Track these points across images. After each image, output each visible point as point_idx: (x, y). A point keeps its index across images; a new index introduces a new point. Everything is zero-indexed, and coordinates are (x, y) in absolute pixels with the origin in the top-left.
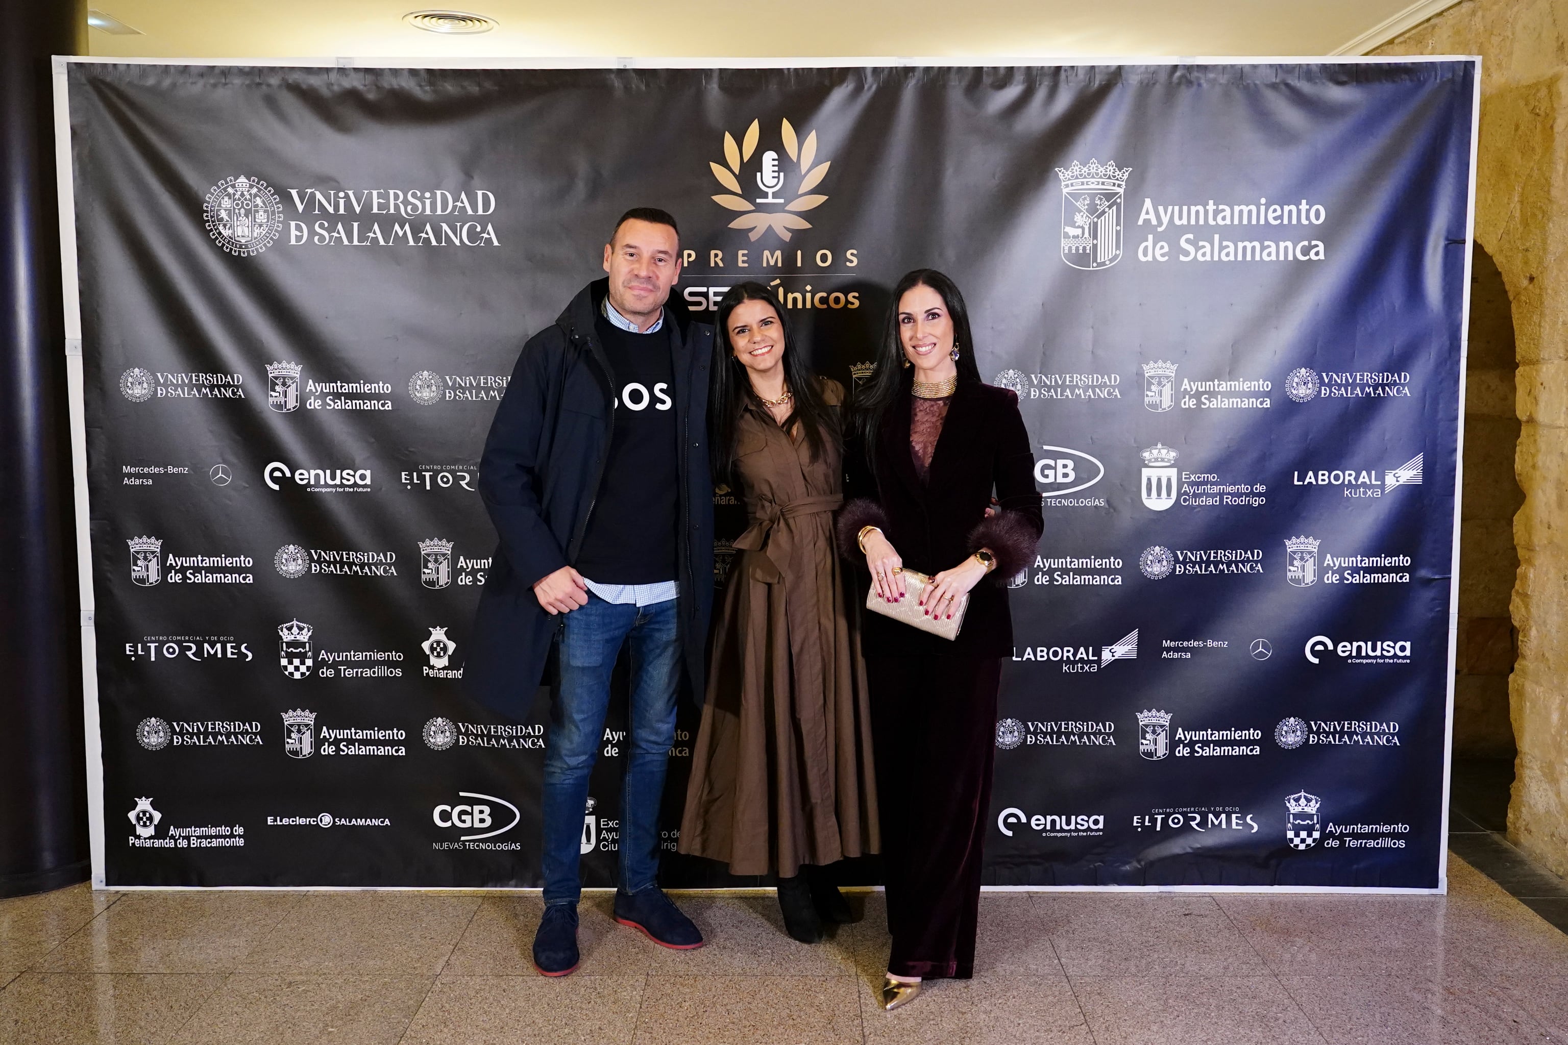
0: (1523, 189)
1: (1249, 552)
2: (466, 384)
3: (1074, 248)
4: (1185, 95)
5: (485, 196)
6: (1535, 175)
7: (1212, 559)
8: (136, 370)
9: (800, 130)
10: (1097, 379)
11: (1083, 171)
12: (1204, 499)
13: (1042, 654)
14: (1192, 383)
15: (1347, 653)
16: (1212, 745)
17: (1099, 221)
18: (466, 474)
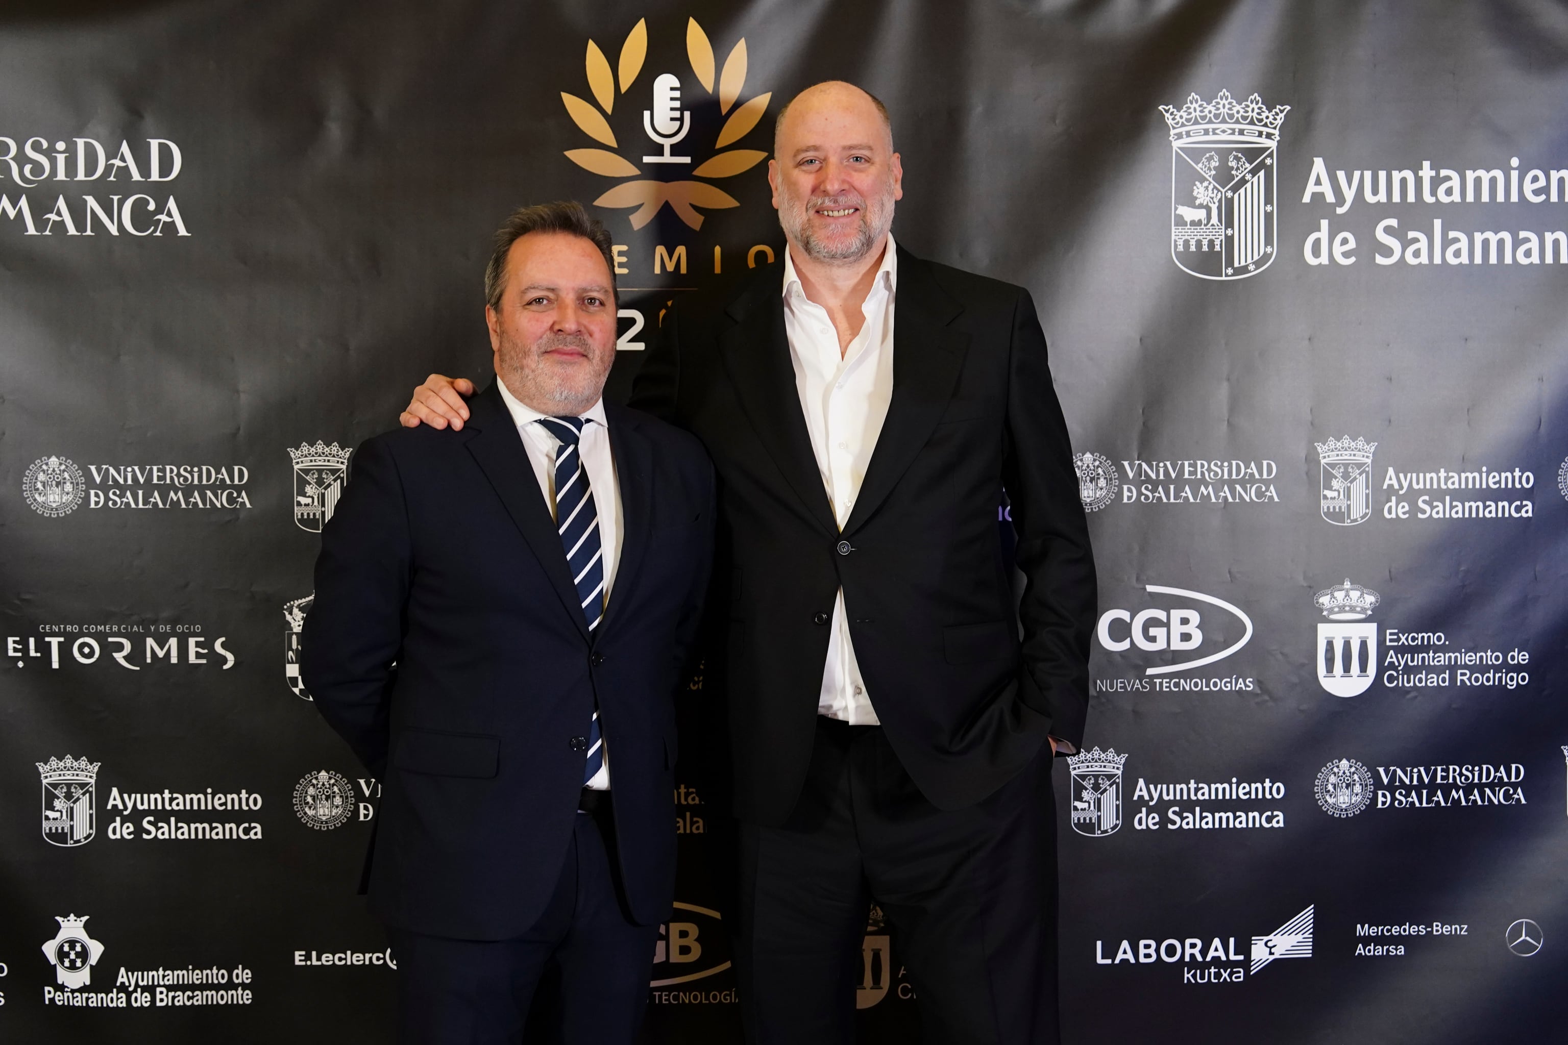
1: (1502, 769)
2: (126, 480)
3: (1193, 243)
7: (1439, 781)
9: (718, 38)
10: (1235, 468)
11: (1206, 111)
12: (1423, 677)
13: (1147, 951)
14: (1401, 476)
17: (1236, 196)
18: (123, 641)
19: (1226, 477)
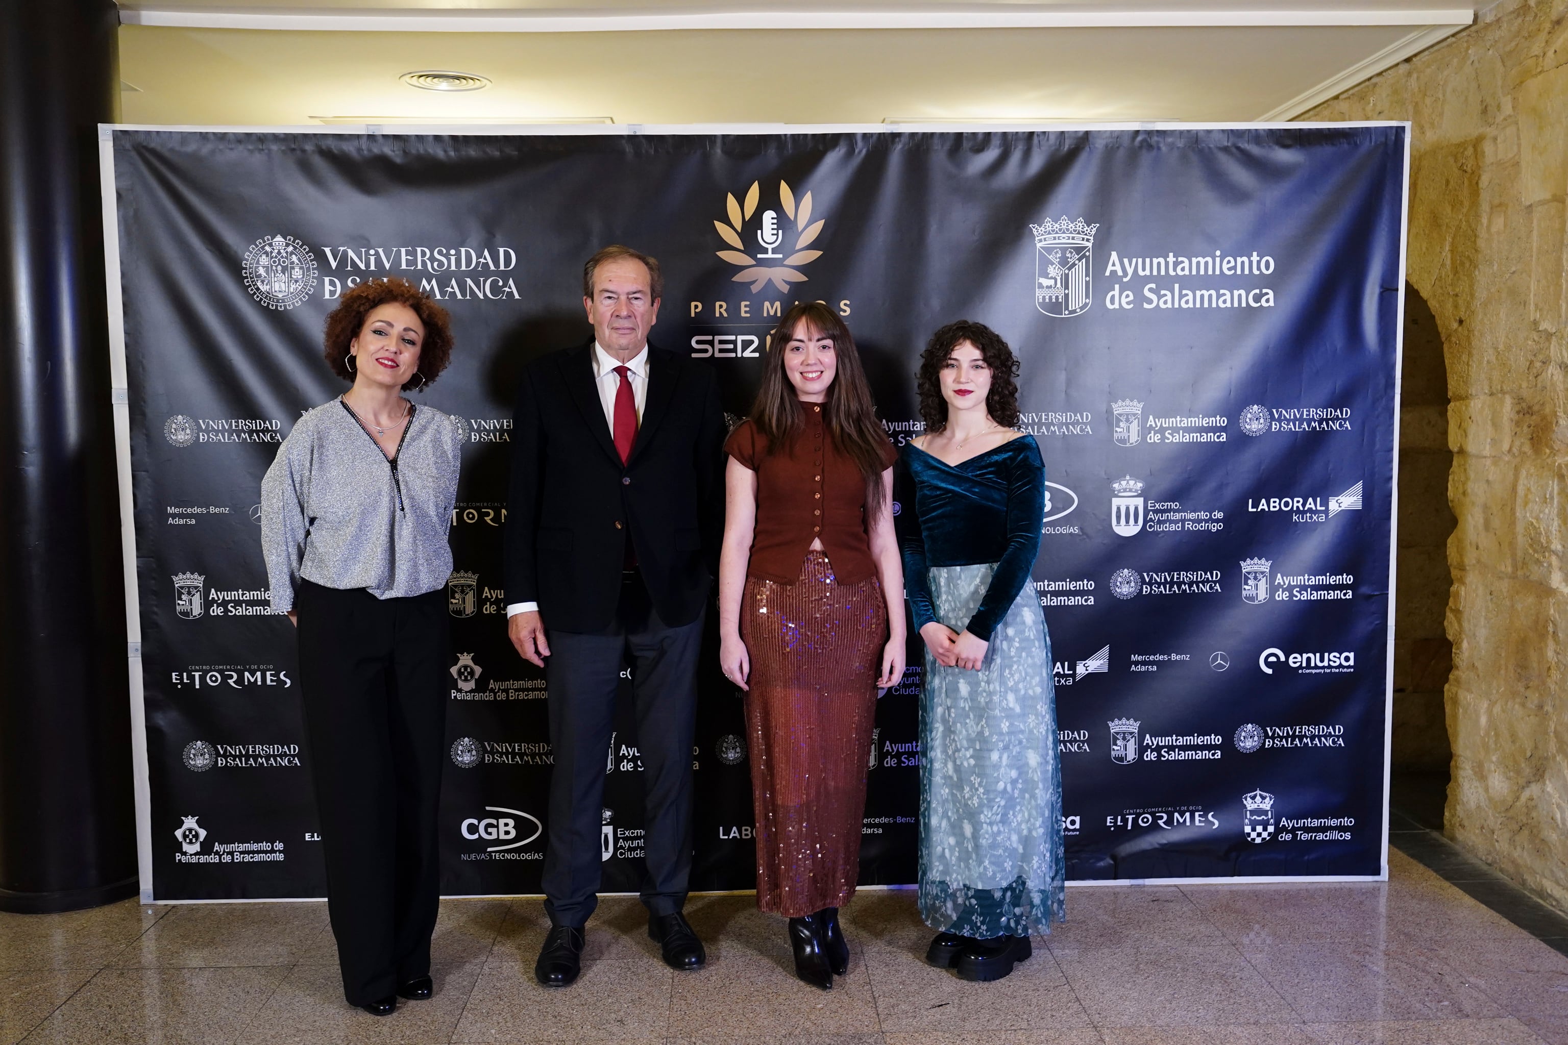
0: (1453, 239)
1: (1208, 573)
2: (490, 427)
3: (1047, 297)
4: (1146, 158)
5: (506, 253)
6: (1463, 227)
7: (1175, 580)
8: (180, 416)
9: (797, 190)
10: (1070, 417)
11: (1055, 227)
12: (1168, 525)
14: (1157, 420)
15: (1298, 664)
16: (1177, 750)
17: (1070, 273)
18: (490, 511)
19: (1064, 421)
